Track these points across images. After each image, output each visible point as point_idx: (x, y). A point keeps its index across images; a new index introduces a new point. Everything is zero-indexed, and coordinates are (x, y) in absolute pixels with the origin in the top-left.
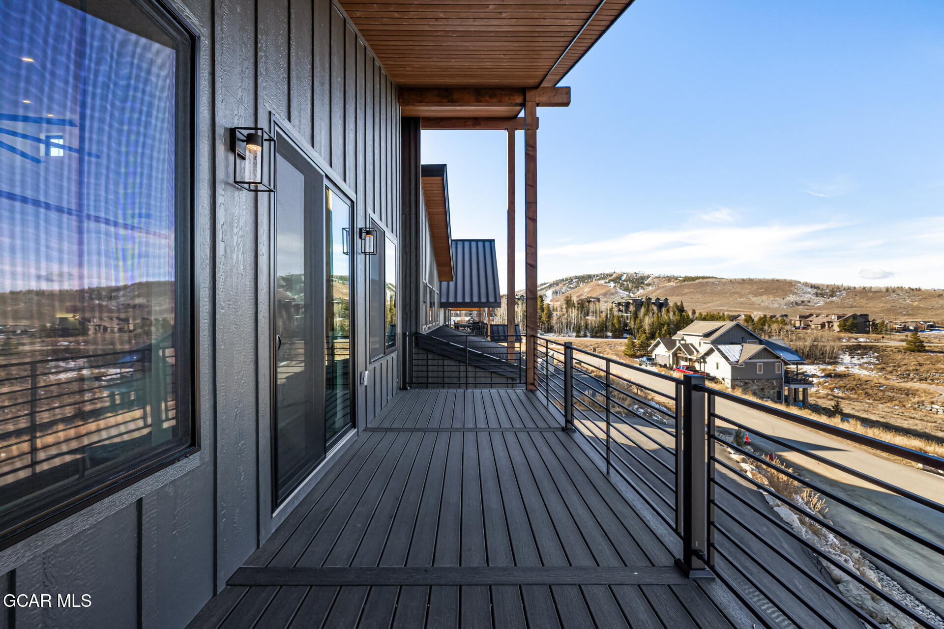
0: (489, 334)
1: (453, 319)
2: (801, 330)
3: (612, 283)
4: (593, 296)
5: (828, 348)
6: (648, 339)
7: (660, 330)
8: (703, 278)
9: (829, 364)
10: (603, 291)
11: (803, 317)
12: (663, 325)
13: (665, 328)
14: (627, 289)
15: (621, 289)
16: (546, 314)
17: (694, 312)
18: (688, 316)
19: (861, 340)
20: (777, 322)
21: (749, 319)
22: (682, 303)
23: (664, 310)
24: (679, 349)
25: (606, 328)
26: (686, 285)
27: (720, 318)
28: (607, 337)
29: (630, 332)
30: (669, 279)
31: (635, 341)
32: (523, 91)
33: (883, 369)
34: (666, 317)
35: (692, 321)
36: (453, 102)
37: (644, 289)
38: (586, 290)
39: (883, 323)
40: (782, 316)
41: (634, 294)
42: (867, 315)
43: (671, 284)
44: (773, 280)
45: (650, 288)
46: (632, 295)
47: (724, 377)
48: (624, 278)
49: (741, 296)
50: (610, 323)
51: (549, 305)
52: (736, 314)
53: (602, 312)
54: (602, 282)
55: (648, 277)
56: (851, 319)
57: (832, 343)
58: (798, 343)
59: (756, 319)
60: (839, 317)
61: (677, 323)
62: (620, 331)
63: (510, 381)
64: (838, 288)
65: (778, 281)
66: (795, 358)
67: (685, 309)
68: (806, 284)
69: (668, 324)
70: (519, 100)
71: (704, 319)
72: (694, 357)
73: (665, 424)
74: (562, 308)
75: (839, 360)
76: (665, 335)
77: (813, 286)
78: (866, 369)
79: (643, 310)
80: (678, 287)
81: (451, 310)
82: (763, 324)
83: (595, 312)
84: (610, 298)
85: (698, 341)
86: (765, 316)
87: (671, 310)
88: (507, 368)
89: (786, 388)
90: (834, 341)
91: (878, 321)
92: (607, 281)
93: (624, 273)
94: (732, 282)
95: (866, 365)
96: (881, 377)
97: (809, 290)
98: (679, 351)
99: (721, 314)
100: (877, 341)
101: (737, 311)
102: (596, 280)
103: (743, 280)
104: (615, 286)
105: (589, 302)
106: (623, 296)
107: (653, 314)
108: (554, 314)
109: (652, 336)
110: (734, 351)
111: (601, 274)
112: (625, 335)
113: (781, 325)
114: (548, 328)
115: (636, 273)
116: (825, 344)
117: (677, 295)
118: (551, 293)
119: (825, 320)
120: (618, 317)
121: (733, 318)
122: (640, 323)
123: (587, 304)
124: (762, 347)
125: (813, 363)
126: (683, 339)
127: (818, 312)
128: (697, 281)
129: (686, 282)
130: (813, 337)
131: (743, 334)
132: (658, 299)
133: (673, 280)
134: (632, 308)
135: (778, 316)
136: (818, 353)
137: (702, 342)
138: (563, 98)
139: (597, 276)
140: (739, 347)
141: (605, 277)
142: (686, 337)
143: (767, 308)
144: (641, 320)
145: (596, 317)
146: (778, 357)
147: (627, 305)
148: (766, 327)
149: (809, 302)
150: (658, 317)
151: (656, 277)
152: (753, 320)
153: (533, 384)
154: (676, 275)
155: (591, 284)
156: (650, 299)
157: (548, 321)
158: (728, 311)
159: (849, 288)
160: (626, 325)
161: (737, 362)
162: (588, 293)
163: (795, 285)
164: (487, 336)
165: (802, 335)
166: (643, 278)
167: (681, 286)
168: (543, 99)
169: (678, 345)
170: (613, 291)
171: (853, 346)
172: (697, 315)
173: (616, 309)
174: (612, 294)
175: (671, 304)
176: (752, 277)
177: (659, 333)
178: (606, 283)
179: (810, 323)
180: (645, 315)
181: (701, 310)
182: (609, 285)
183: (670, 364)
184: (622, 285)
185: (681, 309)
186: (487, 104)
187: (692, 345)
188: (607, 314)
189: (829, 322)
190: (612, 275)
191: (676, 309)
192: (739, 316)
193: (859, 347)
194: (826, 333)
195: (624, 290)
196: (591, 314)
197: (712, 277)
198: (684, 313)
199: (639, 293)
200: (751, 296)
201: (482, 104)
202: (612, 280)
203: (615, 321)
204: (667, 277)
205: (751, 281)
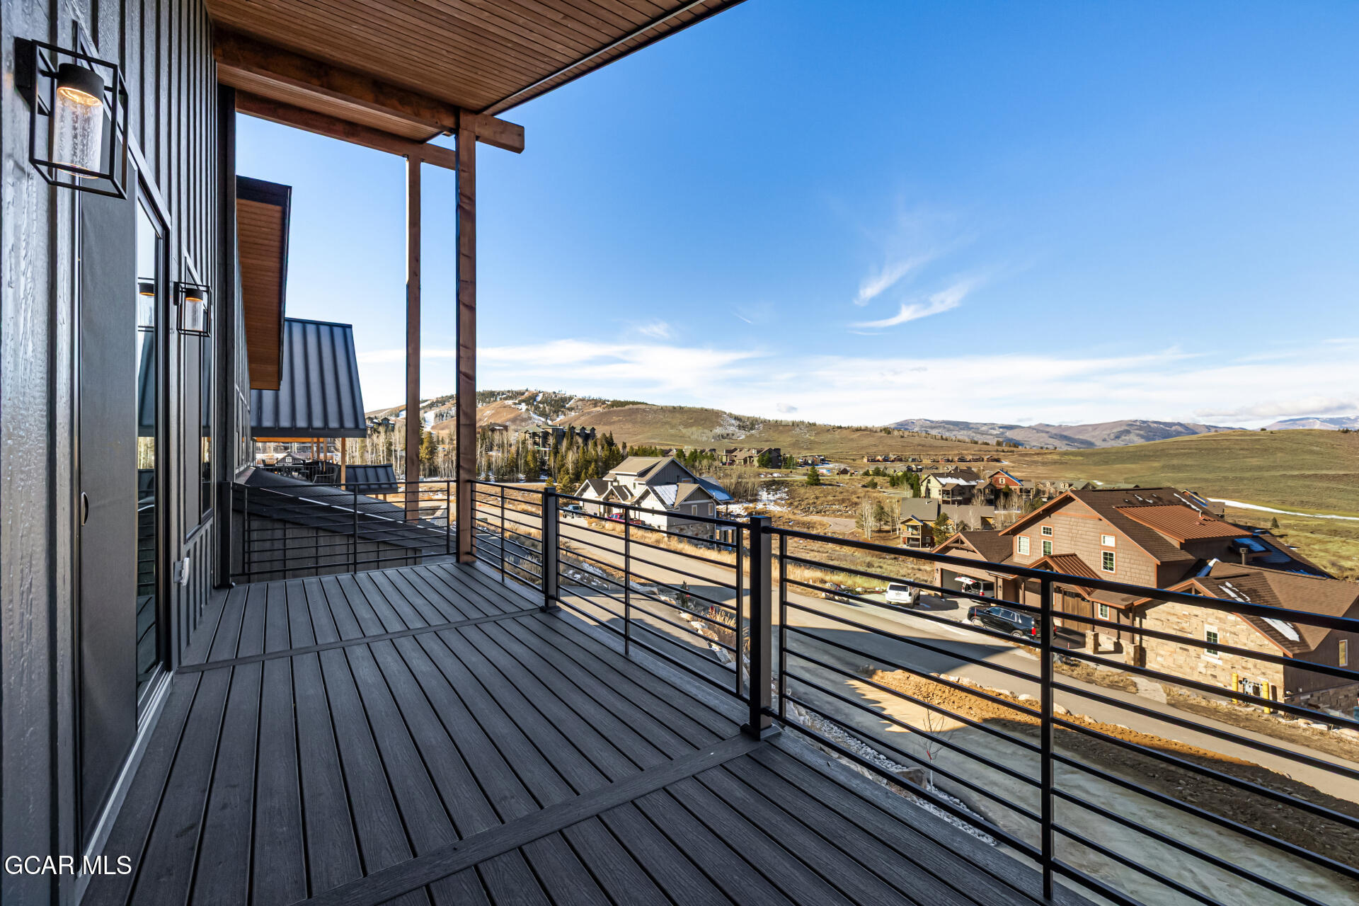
0: (343, 482)
1: (259, 456)
2: (727, 466)
3: (523, 404)
4: (497, 422)
5: (750, 485)
6: (572, 481)
7: (587, 469)
8: (633, 403)
9: (751, 501)
10: (512, 416)
11: (729, 452)
12: (590, 462)
13: (593, 466)
14: (543, 414)
15: (535, 413)
16: (427, 448)
17: (624, 446)
18: (618, 450)
19: (775, 475)
20: (706, 457)
21: (681, 453)
22: (611, 434)
23: (590, 443)
24: (612, 493)
25: (517, 468)
26: (615, 412)
27: (652, 453)
28: (518, 481)
29: (549, 473)
30: (596, 403)
31: (555, 484)
32: (456, 110)
33: (791, 504)
34: (593, 452)
35: (623, 458)
36: (331, 88)
37: (565, 415)
38: (488, 413)
39: (791, 457)
40: (710, 450)
41: (552, 420)
42: (779, 449)
43: (598, 409)
44: (702, 409)
45: (573, 413)
46: (550, 422)
47: (660, 524)
48: (539, 399)
49: (673, 427)
50: (523, 461)
51: (430, 433)
52: (667, 448)
53: (511, 445)
54: (510, 402)
55: (571, 398)
56: (767, 454)
57: (753, 480)
58: (725, 481)
59: (687, 454)
60: (758, 452)
61: (606, 460)
62: (536, 471)
63: (410, 554)
64: (757, 421)
65: (706, 410)
66: (724, 497)
67: (615, 441)
68: (730, 415)
69: (596, 461)
70: (449, 122)
71: (636, 454)
72: (628, 503)
73: (608, 589)
74: (452, 440)
75: (759, 497)
76: (592, 476)
77: (737, 418)
78: (778, 505)
79: (565, 443)
80: (605, 413)
81: (256, 441)
82: (694, 460)
83: (501, 446)
84: (521, 426)
85: (633, 482)
86: (696, 450)
87: (598, 442)
88: (407, 534)
89: (718, 531)
90: (755, 477)
91: (788, 455)
92: (517, 402)
93: (540, 392)
94: (663, 410)
95: (779, 501)
96: (789, 511)
97: (733, 422)
98: (611, 496)
99: (653, 448)
100: (787, 475)
101: (668, 445)
102: (501, 399)
103: (674, 408)
104: (527, 410)
105: (493, 430)
106: (538, 423)
107: (578, 448)
108: (440, 448)
109: (577, 477)
110: (670, 493)
111: (509, 392)
112: (543, 477)
113: (710, 461)
114: (430, 470)
115: (555, 393)
116: (748, 480)
117: (605, 424)
118: (433, 416)
119: (747, 454)
120: (534, 453)
121: (665, 453)
122: (562, 461)
123: (490, 433)
124: (696, 486)
125: (738, 502)
126: (615, 480)
127: (742, 446)
128: (627, 407)
129: (615, 408)
130: (737, 473)
131: (678, 472)
132: (583, 429)
133: (600, 404)
134: (551, 441)
135: (707, 450)
136: (742, 490)
137: (637, 483)
138: (513, 140)
139: (503, 394)
140: (673, 488)
141: (514, 395)
142: (619, 478)
143: (697, 441)
144: (562, 456)
145: (503, 453)
146: (710, 497)
147: (546, 435)
148: (697, 464)
149: (733, 435)
150: (584, 453)
151: (580, 400)
152: (684, 456)
153: (470, 553)
154: (603, 398)
155: (494, 405)
156: (573, 428)
157: (429, 459)
158: (659, 444)
159: (765, 421)
160: (543, 463)
161: (673, 505)
162: (490, 417)
163: (721, 416)
164: (341, 485)
165: (728, 472)
166: (565, 400)
167: (609, 412)
168: (485, 132)
169: (610, 487)
170: (525, 416)
171: (770, 481)
172: (628, 449)
173: (530, 442)
174: (524, 420)
175: (599, 435)
176: (682, 406)
177: (586, 473)
178: (515, 404)
179: (735, 459)
180: (568, 449)
181: (633, 443)
182: (520, 407)
183: (600, 513)
184: (537, 408)
185: (610, 442)
186: (394, 111)
187: (625, 487)
188: (518, 448)
189: (750, 457)
190: (523, 394)
191: (604, 442)
192: (671, 450)
193: (774, 482)
194: (748, 469)
195: (540, 415)
196: (495, 448)
197: (643, 403)
198: (614, 447)
199: (558, 419)
200: (681, 427)
201: (384, 108)
202: (523, 401)
203: (530, 458)
204: (593, 400)
205: (681, 410)
